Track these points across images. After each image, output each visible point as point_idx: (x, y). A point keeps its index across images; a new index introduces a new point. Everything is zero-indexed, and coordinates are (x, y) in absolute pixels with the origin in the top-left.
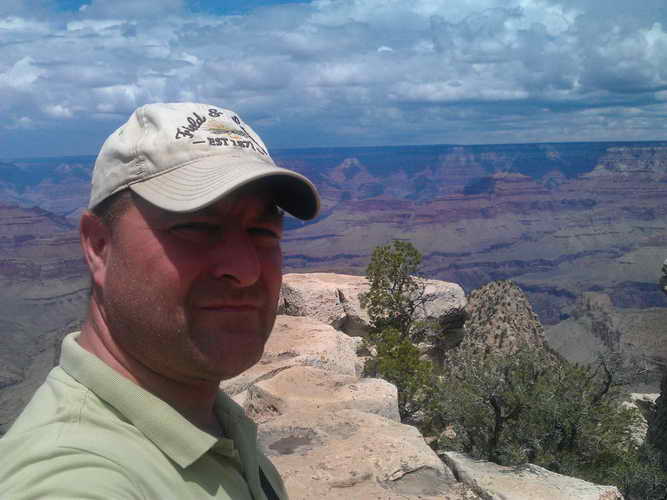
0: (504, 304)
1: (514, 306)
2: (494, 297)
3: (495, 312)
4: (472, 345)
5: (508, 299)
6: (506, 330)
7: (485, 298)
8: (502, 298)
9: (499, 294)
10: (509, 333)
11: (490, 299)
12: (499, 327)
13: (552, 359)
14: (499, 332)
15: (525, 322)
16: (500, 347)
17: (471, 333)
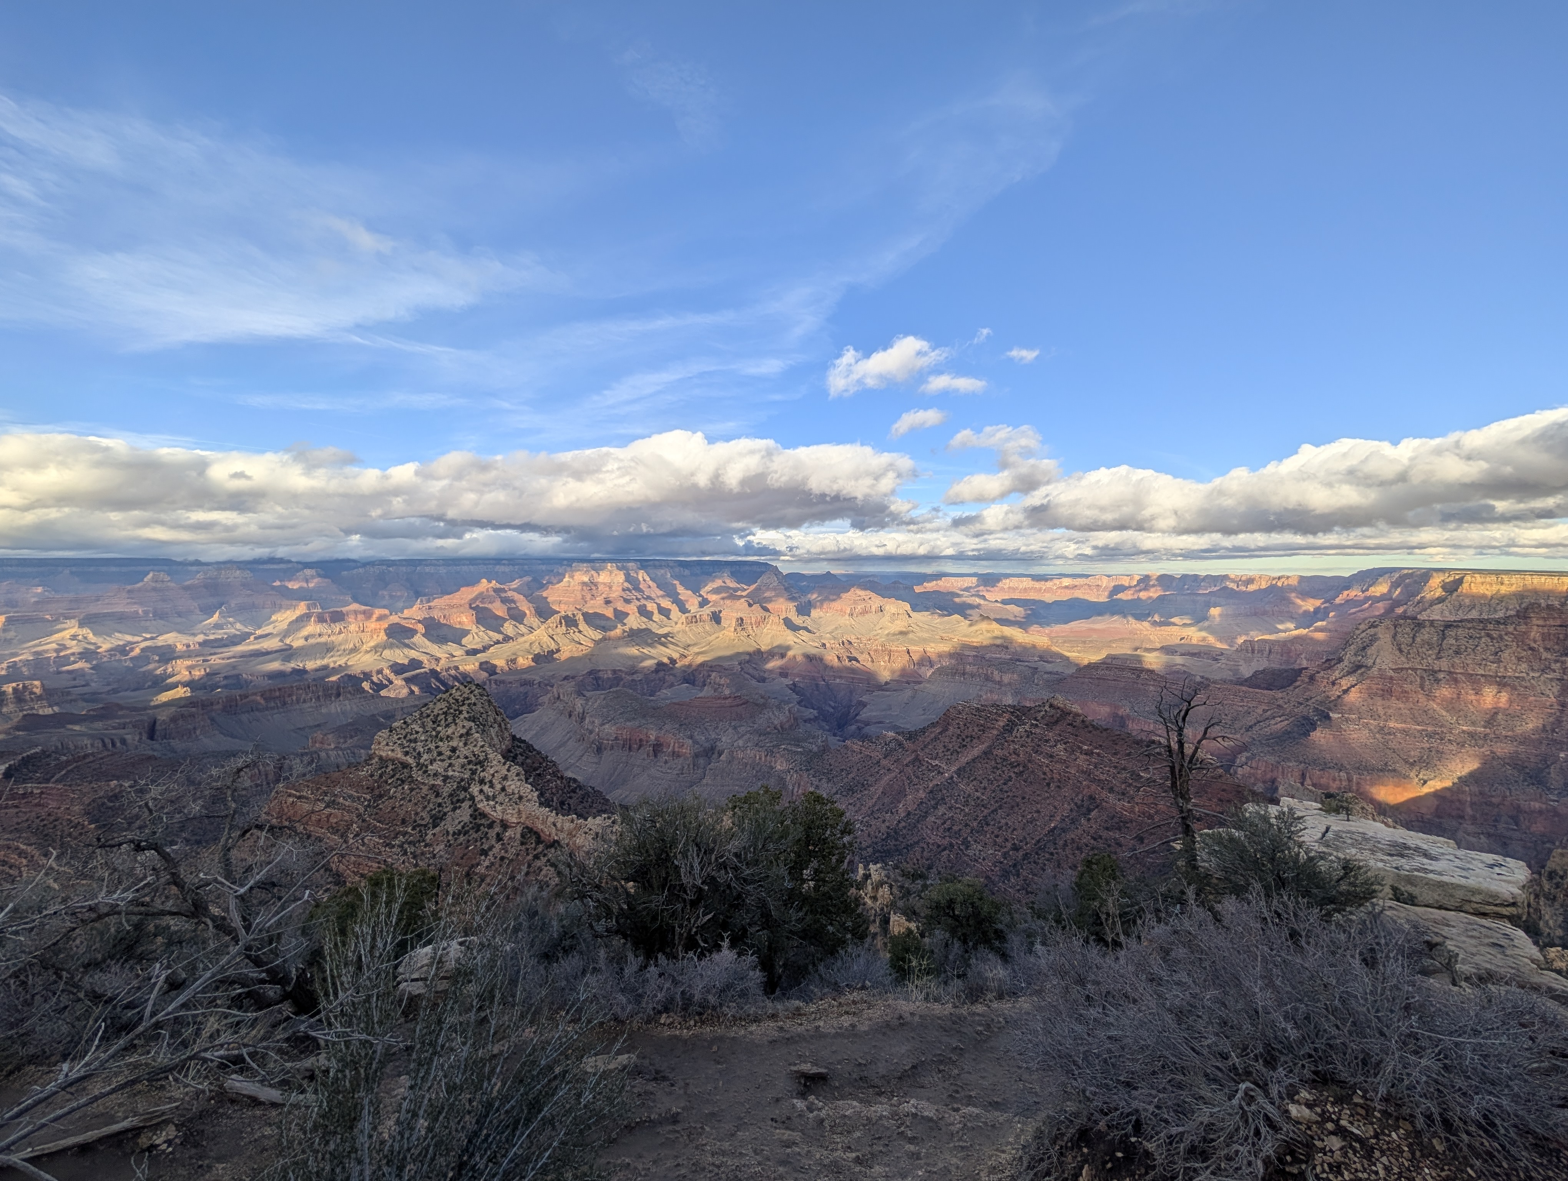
0: (469, 705)
1: (479, 705)
2: (461, 699)
3: (461, 712)
4: (437, 747)
5: (473, 700)
6: (470, 729)
7: (452, 701)
8: (468, 699)
9: (466, 695)
10: (473, 731)
11: (457, 700)
12: (464, 727)
13: (519, 747)
14: (464, 731)
15: (491, 719)
16: (465, 744)
17: (436, 736)
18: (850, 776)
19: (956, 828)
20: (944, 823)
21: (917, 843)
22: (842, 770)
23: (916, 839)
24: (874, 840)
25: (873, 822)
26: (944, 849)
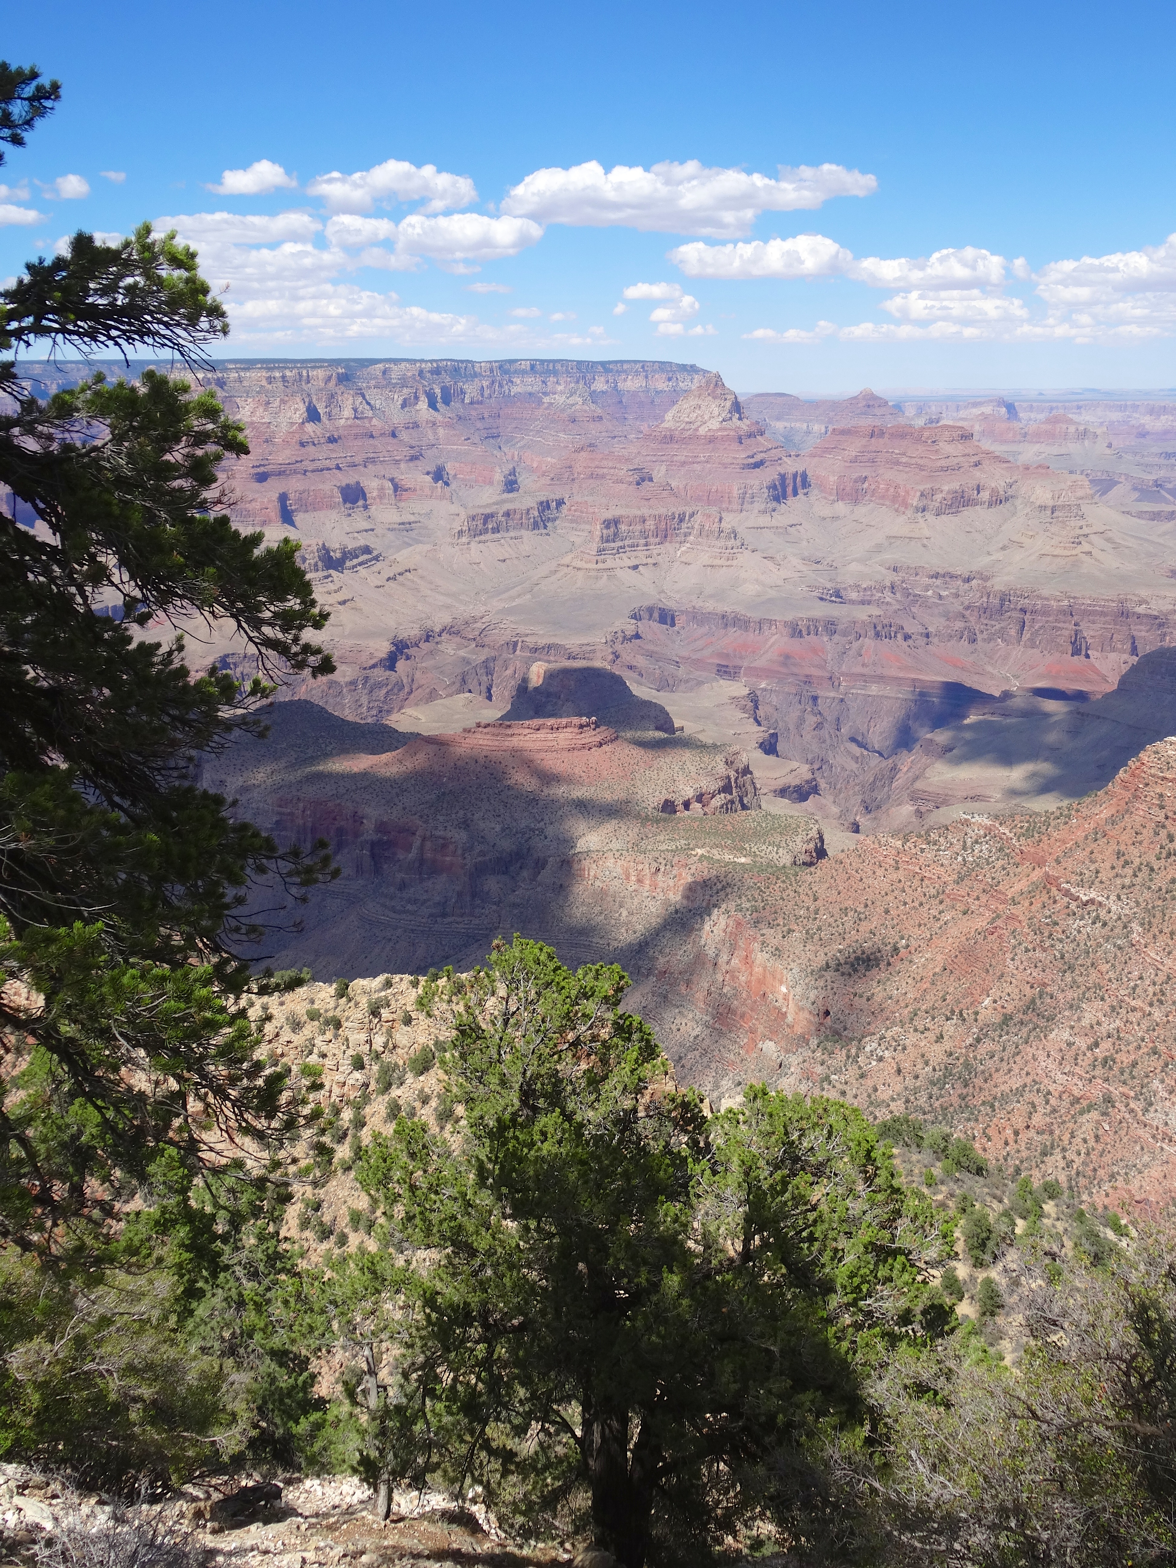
18: (865, 927)
19: (1124, 1059)
20: (1097, 1045)
21: (1019, 1092)
22: (845, 911)
23: (1016, 1083)
24: (910, 1082)
25: (911, 1039)
26: (1090, 1108)
